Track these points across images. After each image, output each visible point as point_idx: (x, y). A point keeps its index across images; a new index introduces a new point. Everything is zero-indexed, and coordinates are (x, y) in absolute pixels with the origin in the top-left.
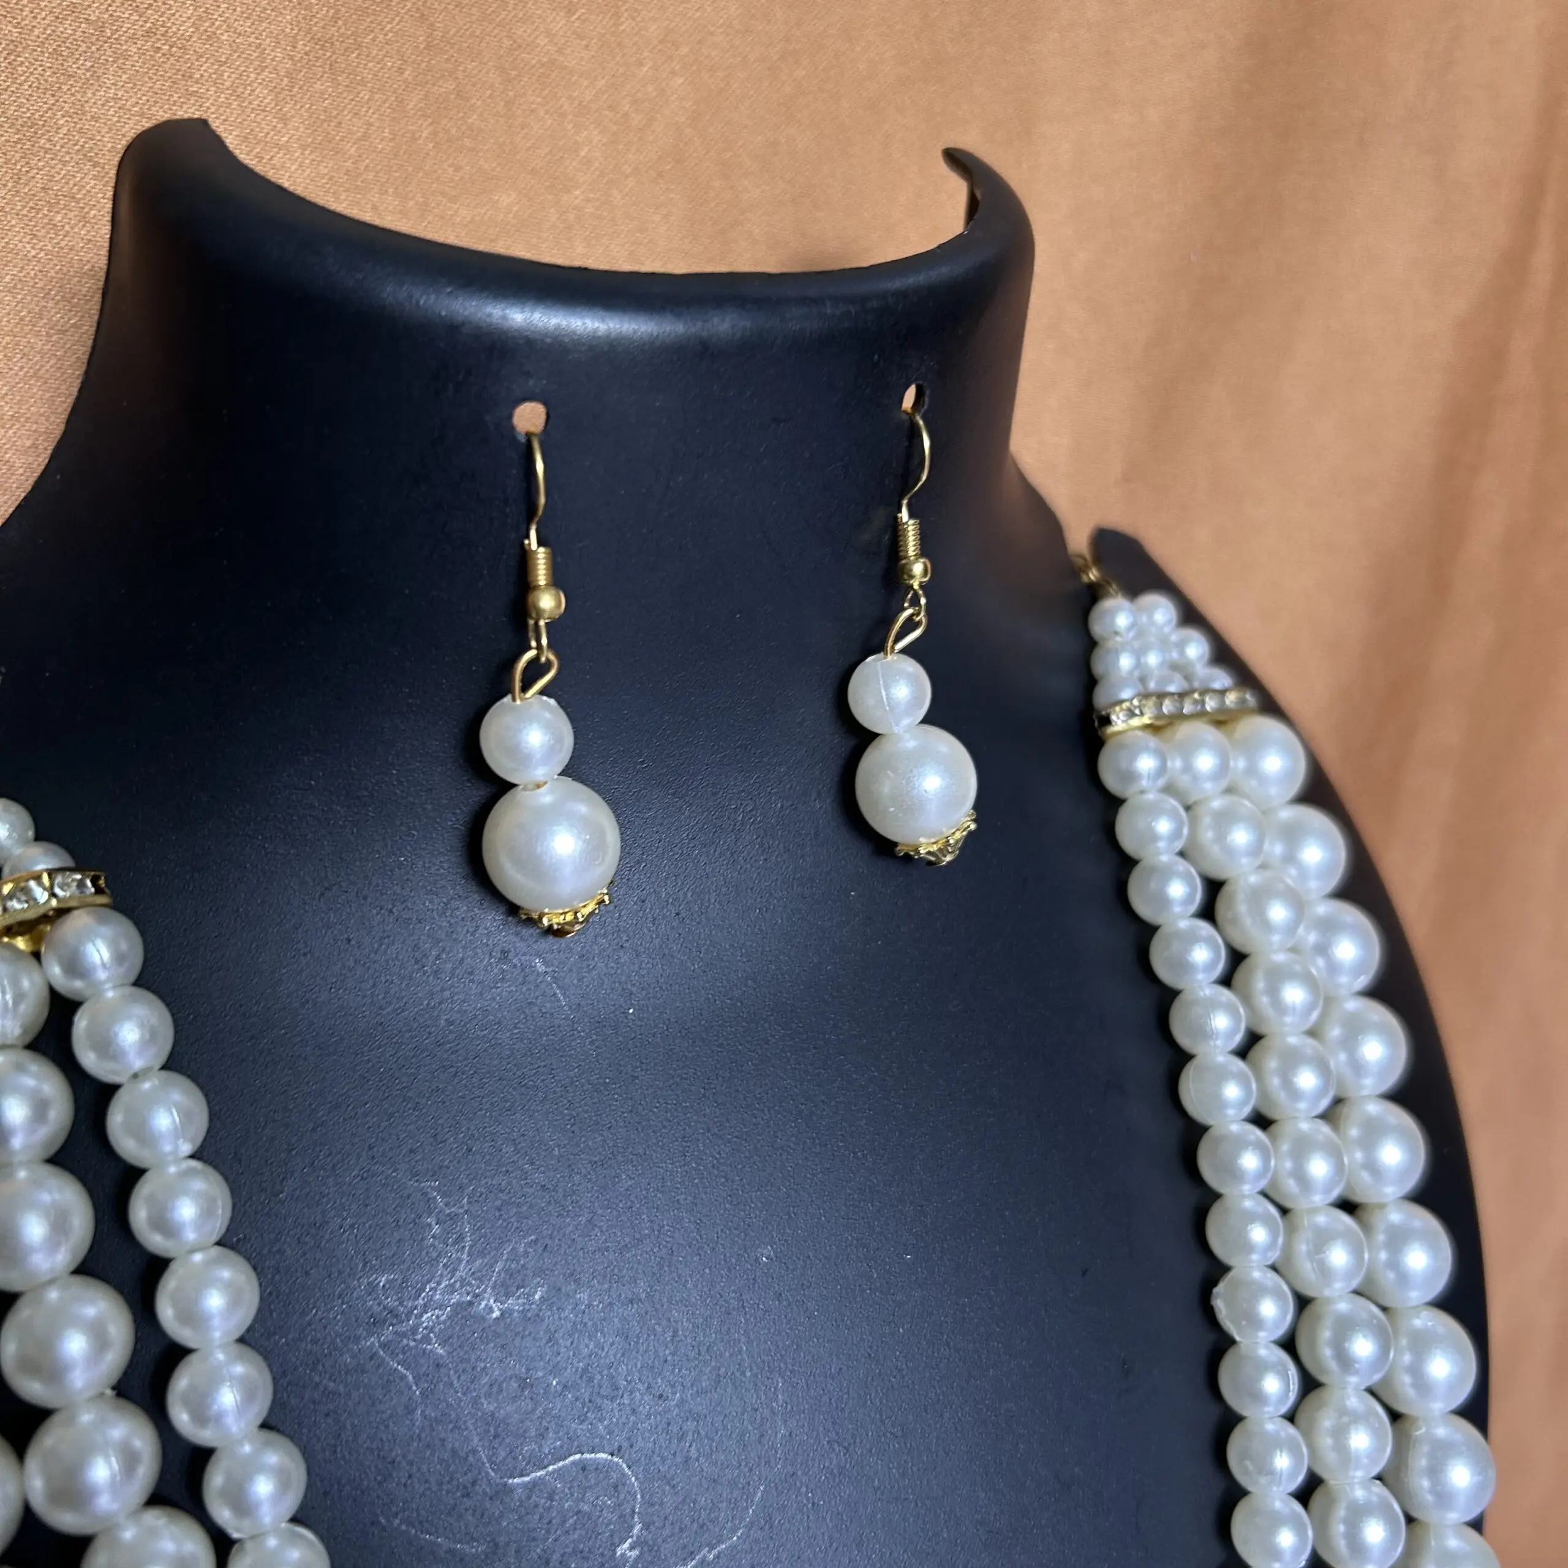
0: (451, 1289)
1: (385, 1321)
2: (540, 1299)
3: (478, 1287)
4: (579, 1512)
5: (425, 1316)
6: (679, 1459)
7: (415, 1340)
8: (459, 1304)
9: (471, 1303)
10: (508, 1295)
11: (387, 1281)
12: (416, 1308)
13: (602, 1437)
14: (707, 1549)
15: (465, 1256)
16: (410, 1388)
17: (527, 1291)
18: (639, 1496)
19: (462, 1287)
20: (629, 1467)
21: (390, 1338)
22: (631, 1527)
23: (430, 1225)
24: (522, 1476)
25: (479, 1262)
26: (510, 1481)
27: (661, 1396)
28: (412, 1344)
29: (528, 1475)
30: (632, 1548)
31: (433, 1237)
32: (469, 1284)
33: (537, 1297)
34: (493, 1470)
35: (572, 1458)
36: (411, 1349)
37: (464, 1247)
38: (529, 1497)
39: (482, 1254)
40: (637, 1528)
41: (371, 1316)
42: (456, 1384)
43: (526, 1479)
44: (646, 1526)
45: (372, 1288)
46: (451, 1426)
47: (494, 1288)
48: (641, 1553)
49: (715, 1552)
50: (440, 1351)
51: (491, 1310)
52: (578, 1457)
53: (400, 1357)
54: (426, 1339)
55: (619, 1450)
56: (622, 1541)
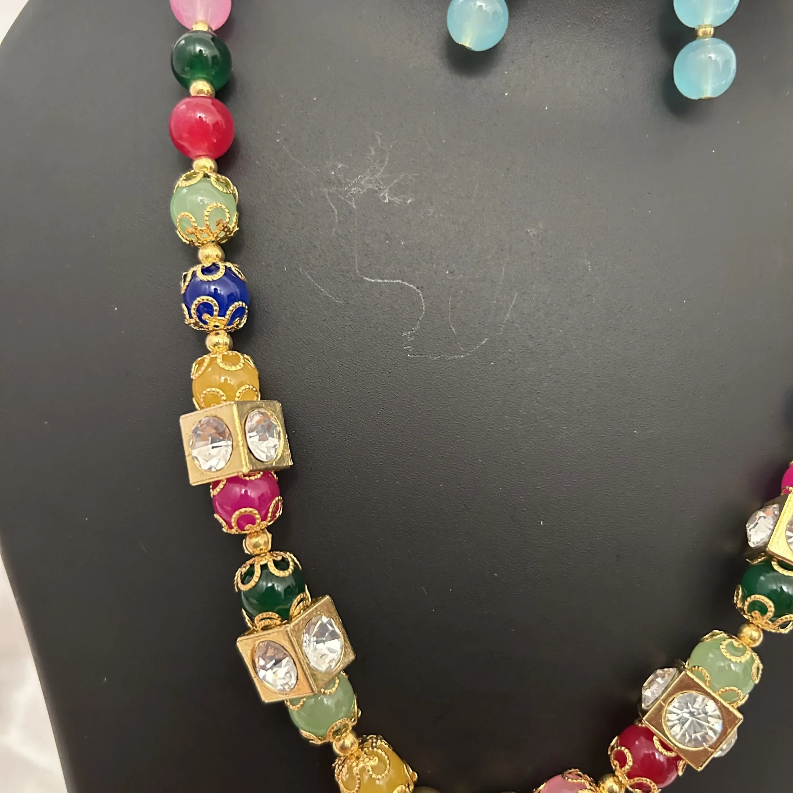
0: (370, 181)
1: (334, 184)
2: (410, 203)
3: (383, 186)
4: (392, 307)
5: (353, 189)
7: (344, 197)
8: (372, 189)
9: (376, 191)
10: (395, 195)
11: (342, 167)
12: (350, 183)
13: (415, 278)
14: (448, 354)
15: (382, 170)
16: (335, 217)
17: (405, 197)
18: (423, 313)
19: (375, 182)
20: (424, 298)
21: (334, 192)
22: (414, 326)
23: (370, 151)
24: (371, 278)
25: (387, 175)
26: (365, 278)
28: (343, 198)
29: (374, 279)
31: (370, 156)
32: (379, 183)
33: (409, 201)
34: (359, 269)
35: (397, 281)
36: (341, 200)
37: (383, 166)
38: (371, 289)
39: (390, 172)
40: (417, 328)
41: (329, 179)
42: (356, 224)
43: (373, 281)
44: (422, 329)
45: (334, 167)
46: (347, 241)
47: (390, 189)
50: (354, 207)
51: (385, 198)
52: (400, 281)
53: (336, 201)
54: (350, 199)
55: (422, 288)
56: (407, 330)
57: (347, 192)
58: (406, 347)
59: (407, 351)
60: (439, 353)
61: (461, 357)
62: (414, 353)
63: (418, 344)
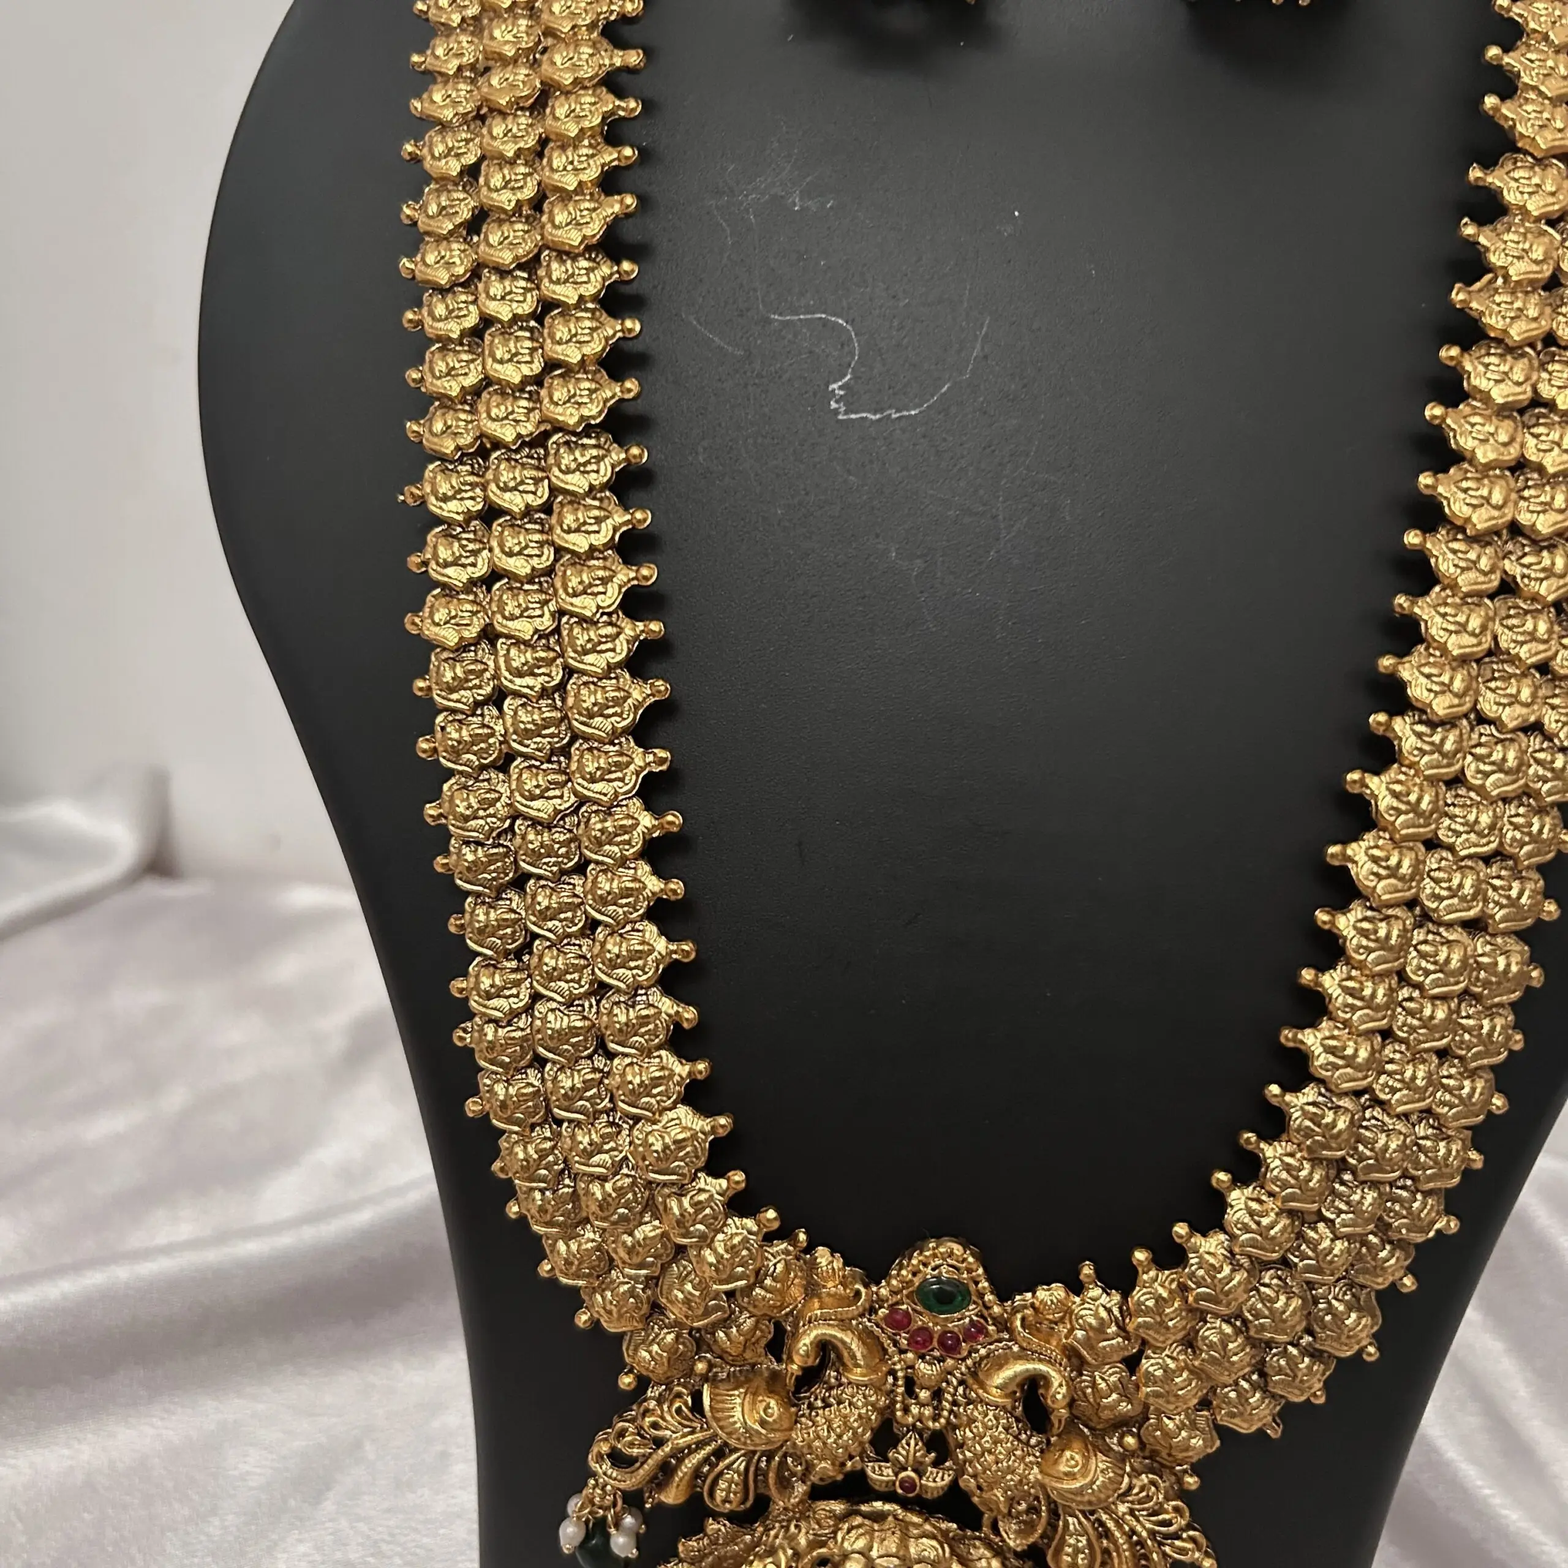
0: (773, 185)
1: (724, 193)
2: (831, 207)
3: (792, 188)
4: (811, 352)
5: (751, 197)
6: (894, 342)
7: (739, 210)
8: (775, 195)
9: (782, 197)
10: (809, 199)
11: (734, 169)
12: (746, 190)
13: (843, 308)
14: (894, 410)
15: (789, 168)
16: (726, 238)
17: (824, 199)
18: (856, 357)
19: (781, 185)
20: (856, 335)
21: (724, 204)
22: (845, 375)
23: (772, 142)
24: (780, 314)
25: (797, 173)
26: (772, 316)
27: (894, 297)
28: (737, 211)
29: (785, 316)
30: (840, 388)
31: (772, 150)
32: (786, 185)
33: (828, 205)
34: (763, 305)
35: (819, 316)
36: (735, 214)
37: (790, 161)
38: (781, 330)
39: (801, 168)
40: (849, 377)
41: (716, 188)
43: (783, 318)
44: (855, 378)
45: (723, 170)
46: (745, 269)
47: (802, 191)
48: (845, 395)
49: (898, 415)
50: (753, 221)
51: (795, 205)
52: (823, 316)
53: (727, 217)
54: (747, 211)
55: (853, 320)
56: (835, 381)
58: (833, 405)
59: (836, 412)
60: (882, 411)
61: (913, 413)
62: (846, 413)
63: (851, 400)
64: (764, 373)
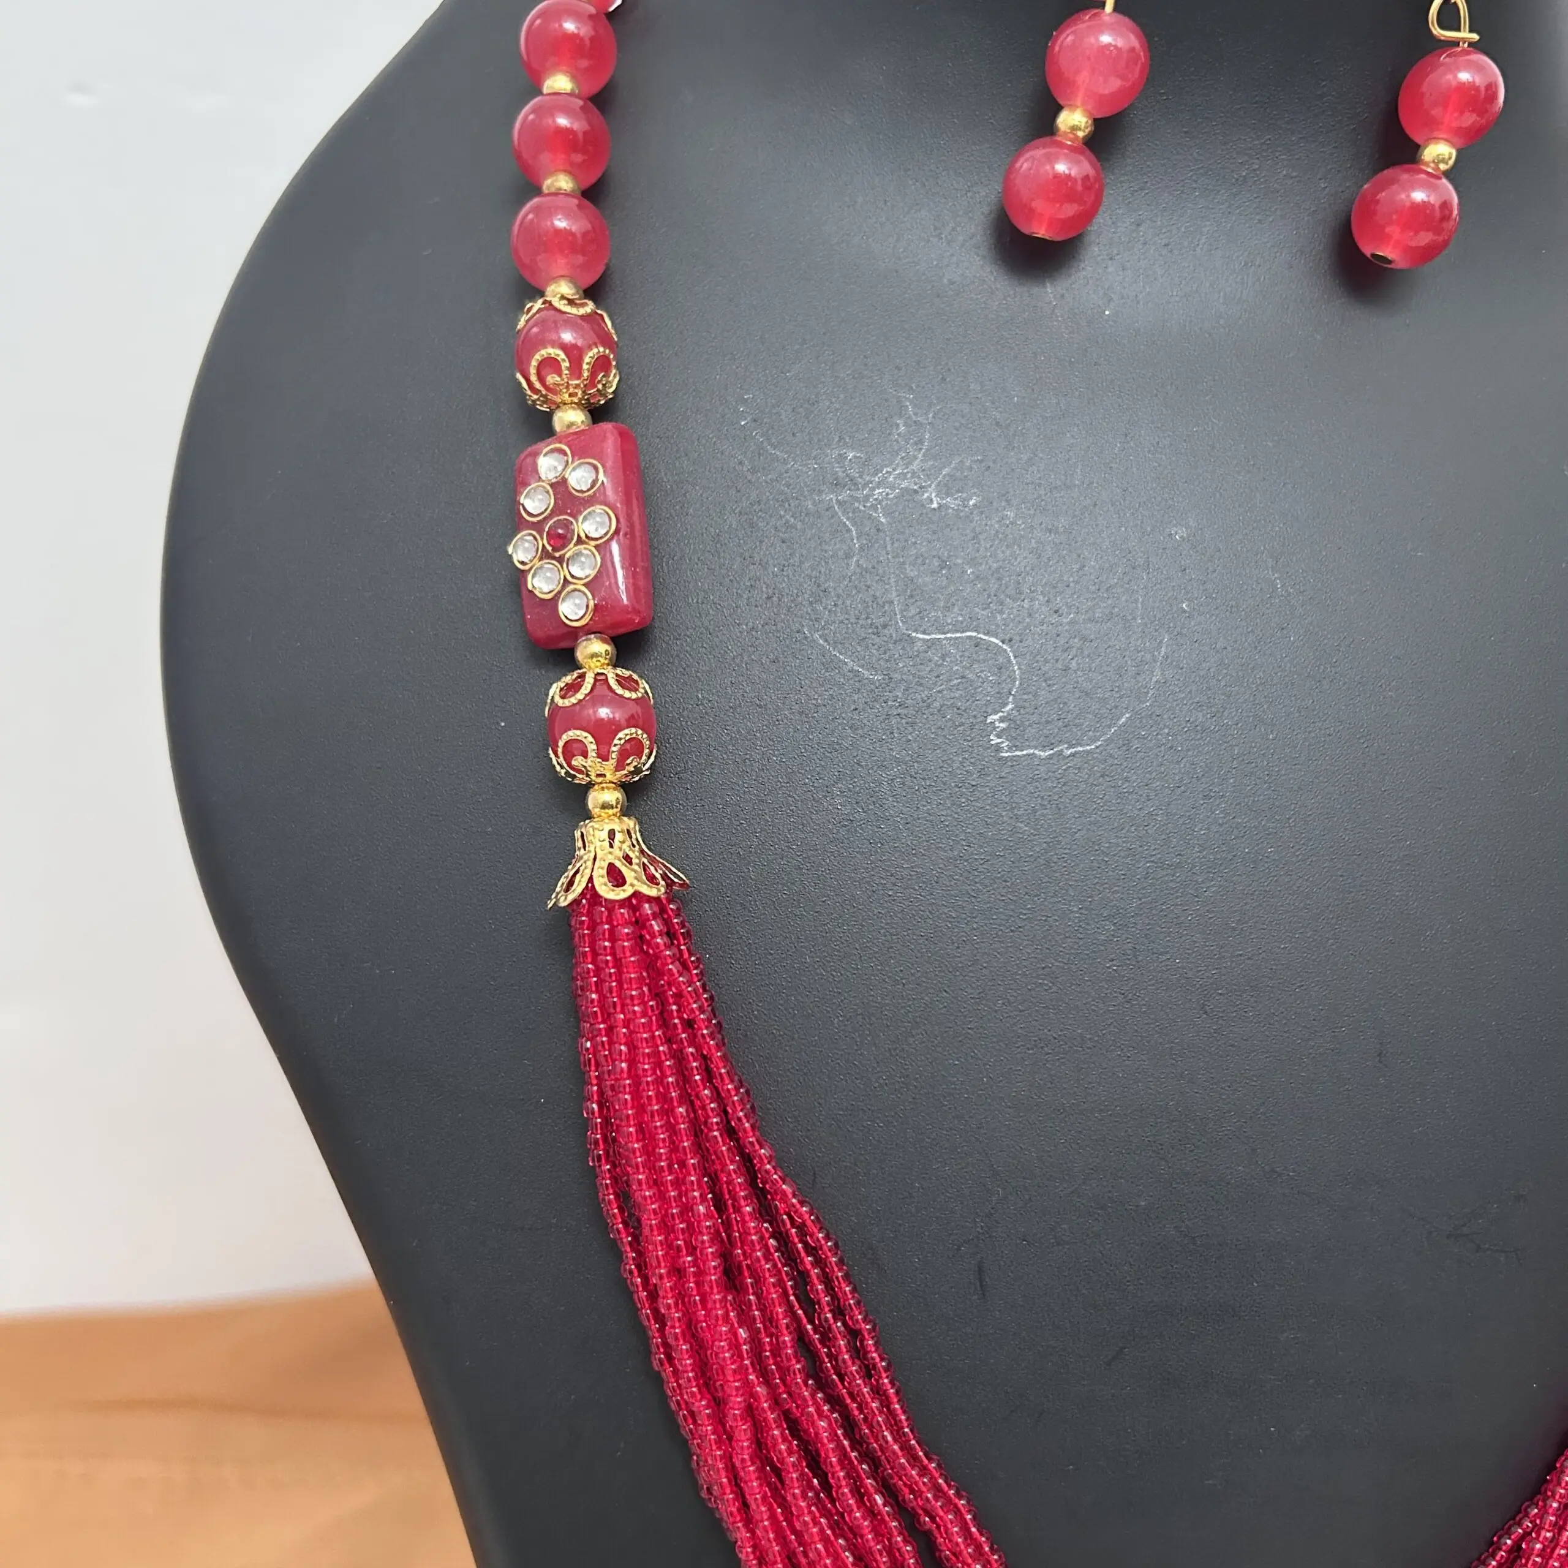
0: (903, 477)
1: (844, 486)
2: (974, 505)
3: (925, 482)
4: (964, 677)
5: (877, 491)
6: (1059, 665)
7: (864, 506)
8: (906, 489)
9: (916, 492)
10: (947, 495)
11: (855, 457)
12: (871, 483)
13: (998, 626)
14: (1066, 746)
15: (920, 456)
16: (852, 540)
17: (965, 495)
18: (1017, 683)
19: (912, 477)
20: (1015, 657)
21: (846, 499)
22: (1005, 704)
23: (898, 425)
24: (924, 633)
25: (930, 463)
26: (914, 634)
27: (1056, 612)
28: (862, 508)
29: (929, 634)
30: (1001, 720)
31: (899, 435)
32: (919, 477)
33: (971, 503)
34: (902, 621)
35: (969, 634)
36: (860, 511)
37: (921, 449)
38: (926, 651)
39: (935, 458)
40: (1010, 706)
41: (836, 479)
42: (889, 548)
43: (927, 637)
44: (1018, 708)
45: (842, 457)
46: (878, 578)
47: (939, 484)
48: (1008, 727)
49: (1071, 751)
50: (883, 520)
51: (931, 502)
52: (974, 634)
53: (850, 515)
54: (874, 507)
55: (1010, 640)
56: (995, 712)
57: (867, 498)
58: (995, 740)
59: (998, 748)
60: (1051, 746)
61: (1088, 748)
62: (1010, 749)
63: (1016, 731)
64: (909, 702)
